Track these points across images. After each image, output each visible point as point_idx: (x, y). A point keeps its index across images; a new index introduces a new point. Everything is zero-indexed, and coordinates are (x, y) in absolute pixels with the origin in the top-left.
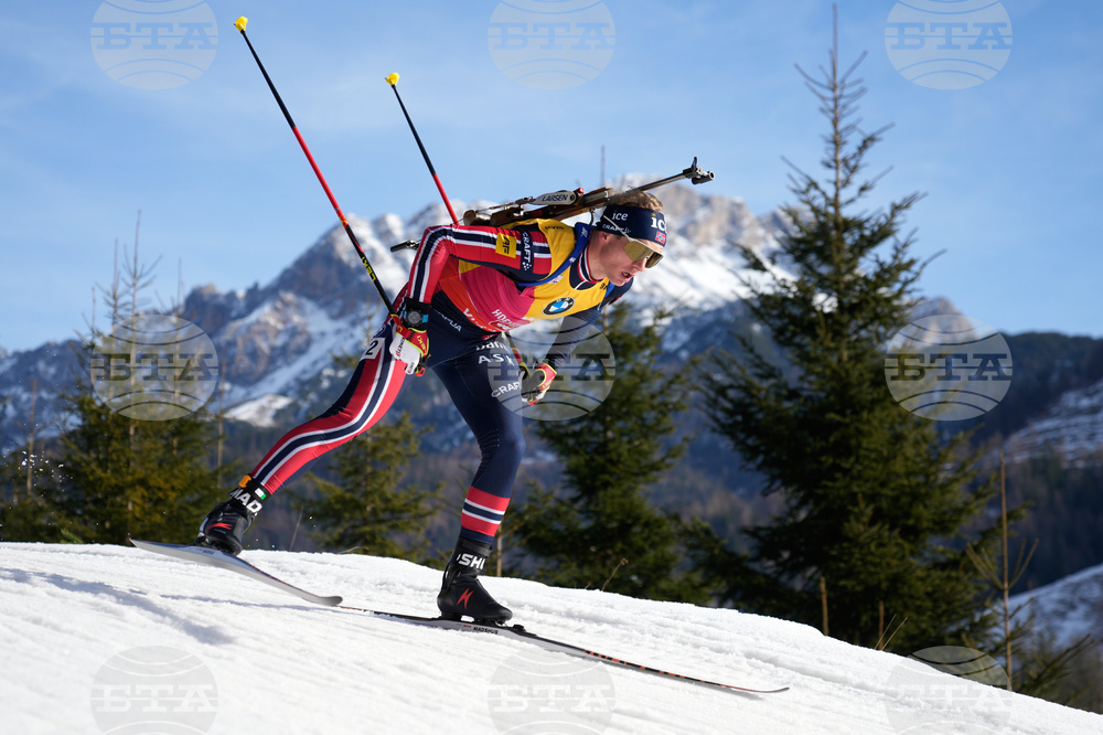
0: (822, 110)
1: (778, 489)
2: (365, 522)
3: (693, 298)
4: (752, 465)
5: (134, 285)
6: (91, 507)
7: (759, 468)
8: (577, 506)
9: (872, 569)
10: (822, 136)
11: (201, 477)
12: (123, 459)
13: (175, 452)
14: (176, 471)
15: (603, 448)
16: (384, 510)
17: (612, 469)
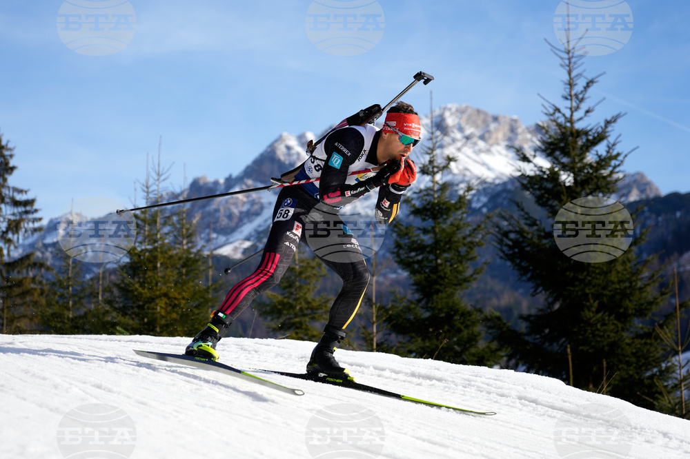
0: (562, 65)
1: (541, 292)
2: (296, 316)
3: (489, 176)
4: (524, 278)
5: (158, 180)
6: (136, 310)
7: (529, 280)
8: (420, 305)
9: (599, 339)
10: (562, 81)
11: (200, 291)
12: (154, 282)
13: (184, 277)
14: (185, 288)
15: (435, 269)
16: (307, 309)
17: (441, 282)
